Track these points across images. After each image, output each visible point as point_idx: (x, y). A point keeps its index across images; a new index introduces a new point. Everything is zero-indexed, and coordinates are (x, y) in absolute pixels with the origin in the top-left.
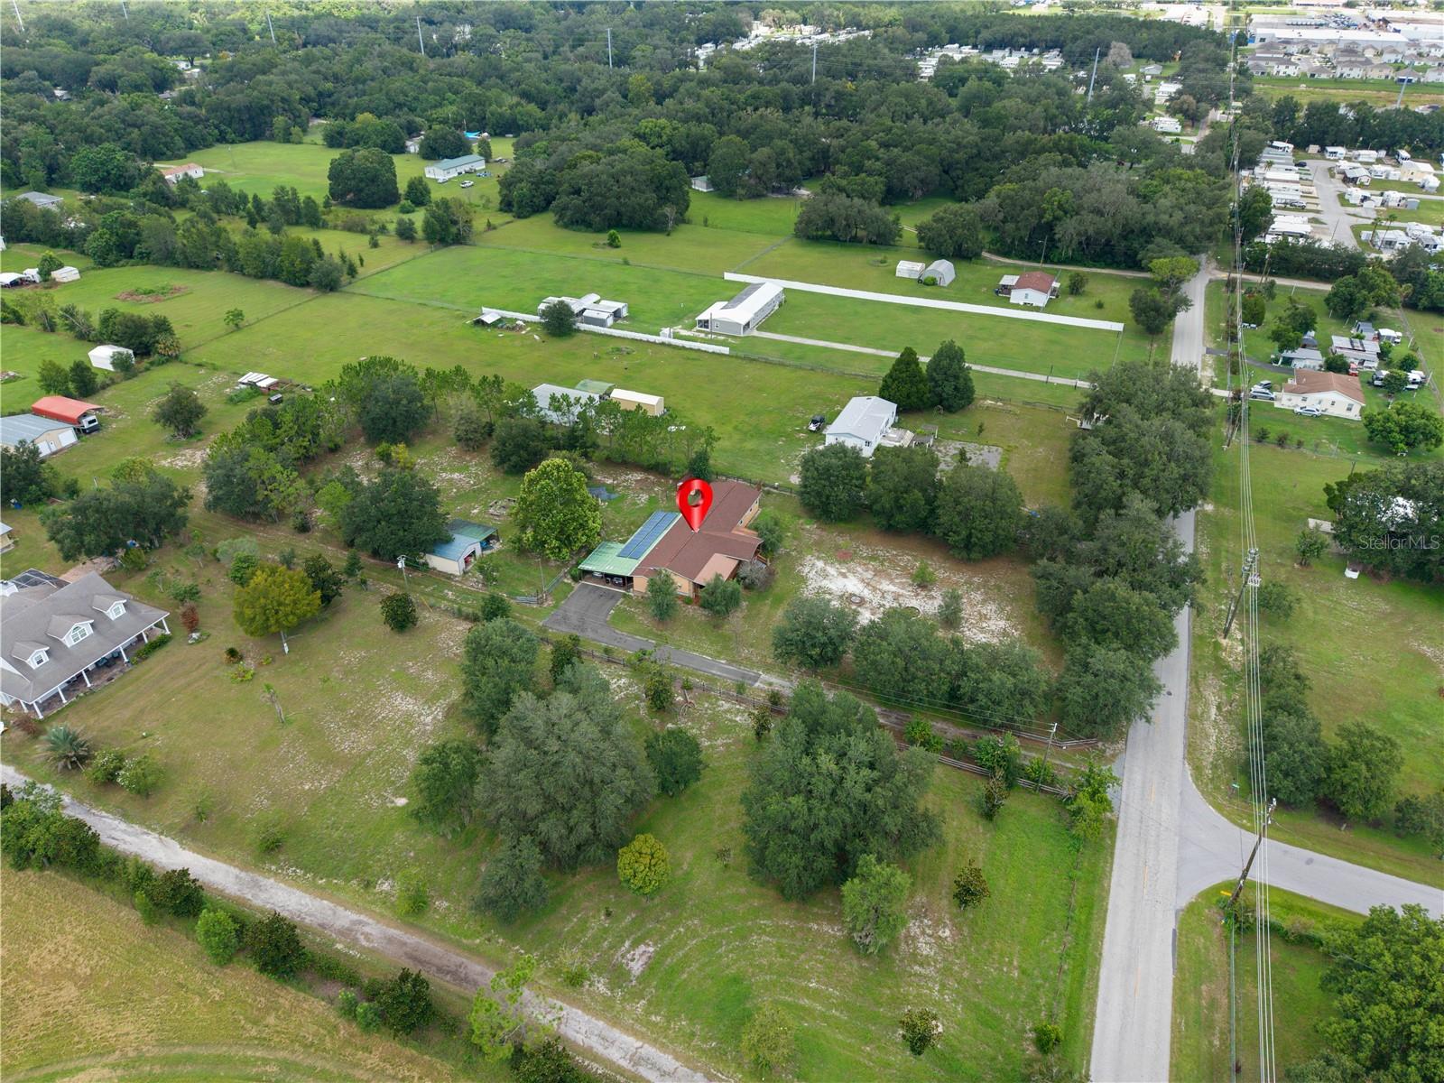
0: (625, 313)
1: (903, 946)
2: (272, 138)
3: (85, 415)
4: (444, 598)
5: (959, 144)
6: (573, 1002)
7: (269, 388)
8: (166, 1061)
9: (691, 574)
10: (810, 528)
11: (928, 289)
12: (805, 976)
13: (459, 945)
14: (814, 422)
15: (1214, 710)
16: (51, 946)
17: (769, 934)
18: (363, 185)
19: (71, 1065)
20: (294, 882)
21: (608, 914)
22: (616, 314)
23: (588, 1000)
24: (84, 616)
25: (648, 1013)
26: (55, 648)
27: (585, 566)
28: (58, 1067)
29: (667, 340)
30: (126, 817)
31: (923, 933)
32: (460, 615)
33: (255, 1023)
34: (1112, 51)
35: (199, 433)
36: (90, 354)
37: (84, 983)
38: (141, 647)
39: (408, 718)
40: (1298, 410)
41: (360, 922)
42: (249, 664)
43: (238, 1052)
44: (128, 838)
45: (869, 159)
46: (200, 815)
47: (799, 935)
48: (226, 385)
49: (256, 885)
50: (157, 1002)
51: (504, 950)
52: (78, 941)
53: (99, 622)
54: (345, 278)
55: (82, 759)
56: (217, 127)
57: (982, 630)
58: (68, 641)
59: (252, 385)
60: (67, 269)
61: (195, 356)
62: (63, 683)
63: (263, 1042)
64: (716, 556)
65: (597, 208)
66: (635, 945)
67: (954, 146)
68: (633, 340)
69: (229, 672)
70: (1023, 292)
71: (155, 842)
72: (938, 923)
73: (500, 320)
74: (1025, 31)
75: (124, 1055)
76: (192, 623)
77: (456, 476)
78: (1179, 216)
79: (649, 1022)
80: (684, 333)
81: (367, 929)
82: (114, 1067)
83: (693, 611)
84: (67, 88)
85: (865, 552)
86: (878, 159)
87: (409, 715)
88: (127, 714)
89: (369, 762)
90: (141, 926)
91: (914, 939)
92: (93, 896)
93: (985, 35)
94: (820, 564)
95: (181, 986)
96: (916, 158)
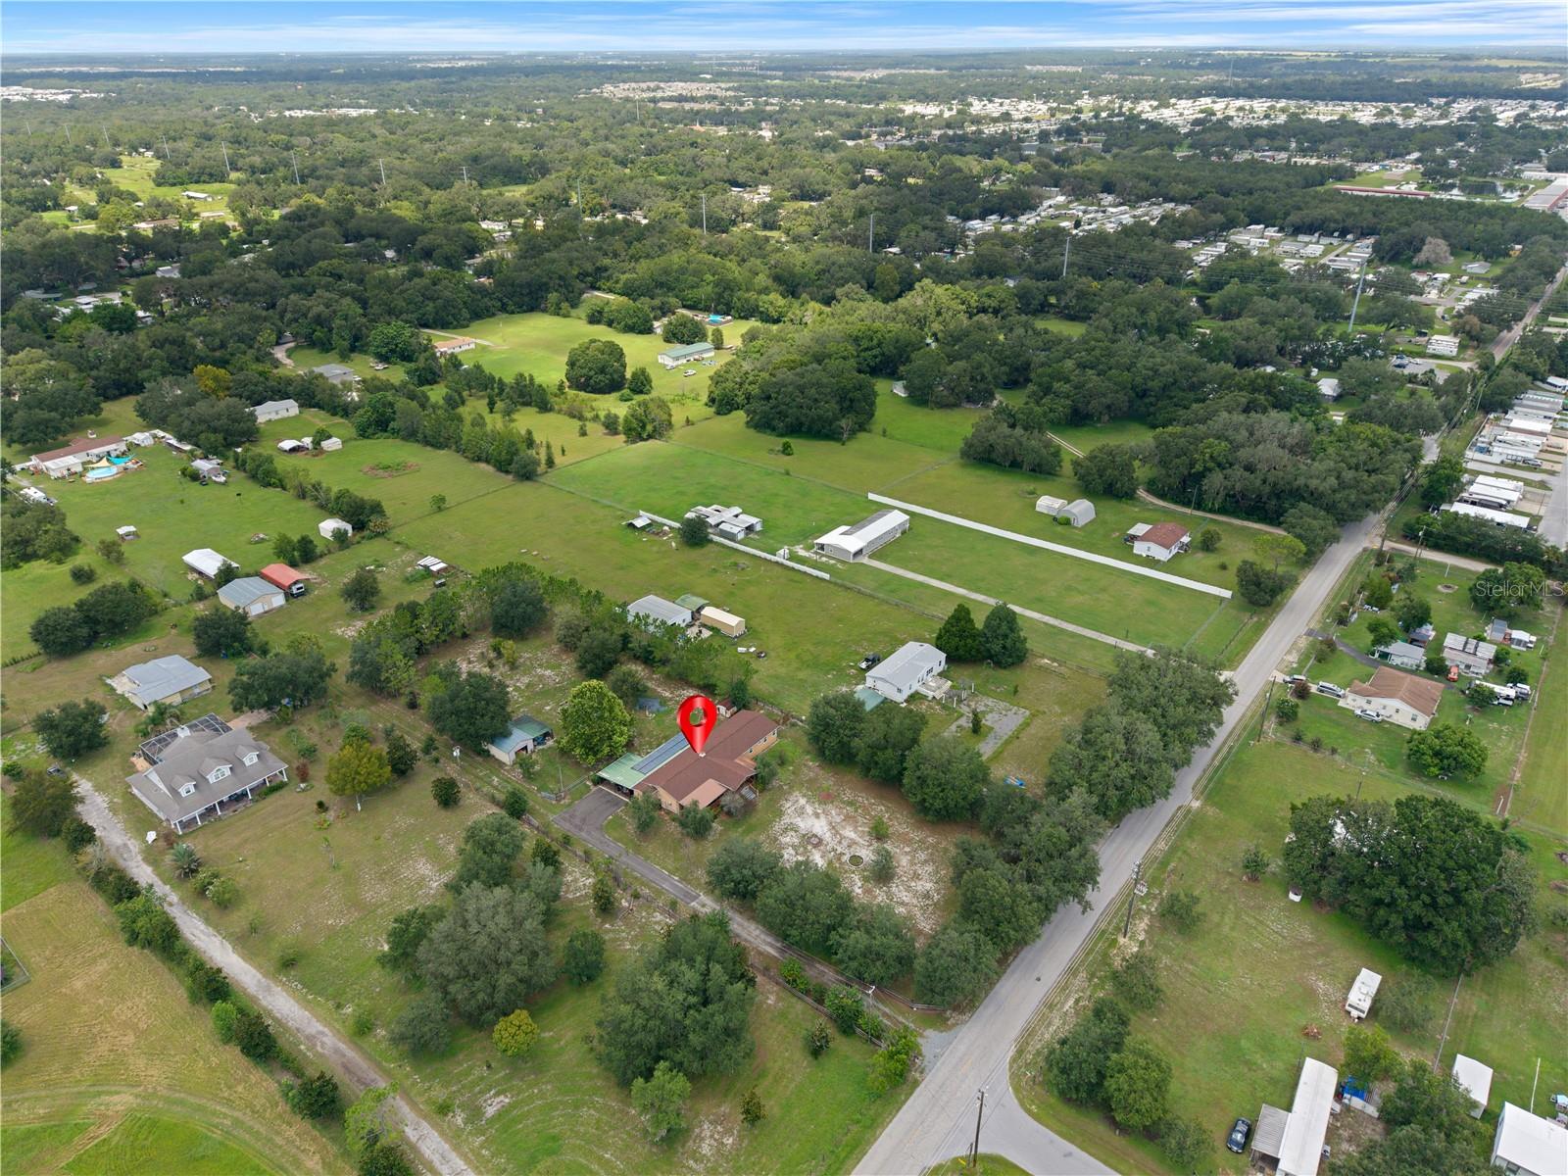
0: (758, 528)
1: (691, 1143)
2: (544, 311)
3: (295, 583)
4: (490, 784)
5: (1156, 371)
6: (434, 1126)
7: (439, 571)
8: (167, 1100)
9: (678, 796)
10: (811, 767)
11: (1059, 529)
12: (605, 1147)
13: (378, 1065)
14: (867, 660)
15: (1071, 1002)
16: (130, 1004)
17: (596, 1109)
18: (592, 373)
19: (113, 1089)
20: (292, 993)
21: (489, 1067)
22: (750, 529)
23: (445, 1126)
24: (228, 761)
25: (482, 1147)
26: (200, 782)
27: (603, 774)
28: (105, 1088)
29: (781, 560)
30: (207, 921)
31: (712, 1136)
32: (493, 800)
33: (230, 1088)
34: (1425, 248)
35: (373, 607)
36: (321, 525)
37: (141, 1035)
38: (264, 789)
39: (421, 881)
40: (1358, 712)
41: (322, 1033)
42: (331, 815)
43: (212, 1105)
44: (203, 937)
45: (1059, 380)
46: (254, 929)
47: (618, 1115)
48: (411, 564)
49: (268, 989)
50: (177, 1058)
51: (407, 1076)
52: (147, 1005)
53: (236, 766)
54: (541, 469)
55: (193, 871)
56: (500, 300)
57: (908, 889)
58: (212, 778)
59: (426, 568)
60: (334, 439)
61: (397, 534)
62: (202, 810)
63: (229, 1102)
64: (711, 781)
65: (782, 415)
66: (497, 1094)
67: (1150, 373)
68: (754, 556)
69: (313, 819)
70: (1145, 545)
71: (218, 943)
72: (728, 1132)
73: (649, 525)
74: (1337, 217)
75: (146, 1090)
76: (304, 776)
77: (548, 673)
78: (1332, 481)
79: (479, 1154)
80: (802, 553)
81: (325, 1039)
82: (137, 1096)
83: (674, 828)
84: (398, 251)
85: (848, 795)
86: (1067, 381)
87: (423, 878)
88: (236, 841)
89: (380, 911)
90: (187, 1002)
91: (703, 1139)
92: (167, 975)
93: (1294, 218)
94: (802, 801)
95: (196, 1051)
96: (1107, 383)
